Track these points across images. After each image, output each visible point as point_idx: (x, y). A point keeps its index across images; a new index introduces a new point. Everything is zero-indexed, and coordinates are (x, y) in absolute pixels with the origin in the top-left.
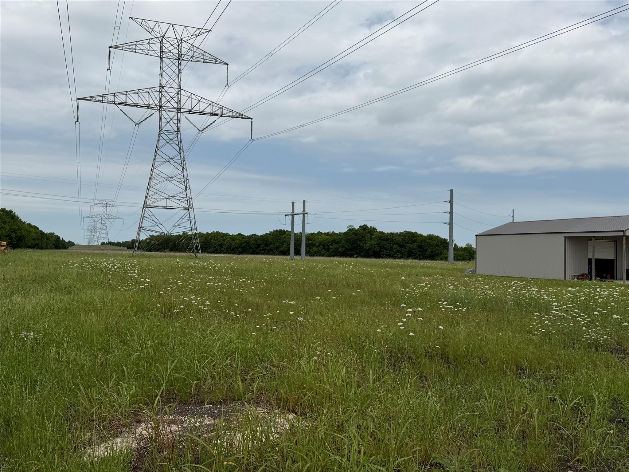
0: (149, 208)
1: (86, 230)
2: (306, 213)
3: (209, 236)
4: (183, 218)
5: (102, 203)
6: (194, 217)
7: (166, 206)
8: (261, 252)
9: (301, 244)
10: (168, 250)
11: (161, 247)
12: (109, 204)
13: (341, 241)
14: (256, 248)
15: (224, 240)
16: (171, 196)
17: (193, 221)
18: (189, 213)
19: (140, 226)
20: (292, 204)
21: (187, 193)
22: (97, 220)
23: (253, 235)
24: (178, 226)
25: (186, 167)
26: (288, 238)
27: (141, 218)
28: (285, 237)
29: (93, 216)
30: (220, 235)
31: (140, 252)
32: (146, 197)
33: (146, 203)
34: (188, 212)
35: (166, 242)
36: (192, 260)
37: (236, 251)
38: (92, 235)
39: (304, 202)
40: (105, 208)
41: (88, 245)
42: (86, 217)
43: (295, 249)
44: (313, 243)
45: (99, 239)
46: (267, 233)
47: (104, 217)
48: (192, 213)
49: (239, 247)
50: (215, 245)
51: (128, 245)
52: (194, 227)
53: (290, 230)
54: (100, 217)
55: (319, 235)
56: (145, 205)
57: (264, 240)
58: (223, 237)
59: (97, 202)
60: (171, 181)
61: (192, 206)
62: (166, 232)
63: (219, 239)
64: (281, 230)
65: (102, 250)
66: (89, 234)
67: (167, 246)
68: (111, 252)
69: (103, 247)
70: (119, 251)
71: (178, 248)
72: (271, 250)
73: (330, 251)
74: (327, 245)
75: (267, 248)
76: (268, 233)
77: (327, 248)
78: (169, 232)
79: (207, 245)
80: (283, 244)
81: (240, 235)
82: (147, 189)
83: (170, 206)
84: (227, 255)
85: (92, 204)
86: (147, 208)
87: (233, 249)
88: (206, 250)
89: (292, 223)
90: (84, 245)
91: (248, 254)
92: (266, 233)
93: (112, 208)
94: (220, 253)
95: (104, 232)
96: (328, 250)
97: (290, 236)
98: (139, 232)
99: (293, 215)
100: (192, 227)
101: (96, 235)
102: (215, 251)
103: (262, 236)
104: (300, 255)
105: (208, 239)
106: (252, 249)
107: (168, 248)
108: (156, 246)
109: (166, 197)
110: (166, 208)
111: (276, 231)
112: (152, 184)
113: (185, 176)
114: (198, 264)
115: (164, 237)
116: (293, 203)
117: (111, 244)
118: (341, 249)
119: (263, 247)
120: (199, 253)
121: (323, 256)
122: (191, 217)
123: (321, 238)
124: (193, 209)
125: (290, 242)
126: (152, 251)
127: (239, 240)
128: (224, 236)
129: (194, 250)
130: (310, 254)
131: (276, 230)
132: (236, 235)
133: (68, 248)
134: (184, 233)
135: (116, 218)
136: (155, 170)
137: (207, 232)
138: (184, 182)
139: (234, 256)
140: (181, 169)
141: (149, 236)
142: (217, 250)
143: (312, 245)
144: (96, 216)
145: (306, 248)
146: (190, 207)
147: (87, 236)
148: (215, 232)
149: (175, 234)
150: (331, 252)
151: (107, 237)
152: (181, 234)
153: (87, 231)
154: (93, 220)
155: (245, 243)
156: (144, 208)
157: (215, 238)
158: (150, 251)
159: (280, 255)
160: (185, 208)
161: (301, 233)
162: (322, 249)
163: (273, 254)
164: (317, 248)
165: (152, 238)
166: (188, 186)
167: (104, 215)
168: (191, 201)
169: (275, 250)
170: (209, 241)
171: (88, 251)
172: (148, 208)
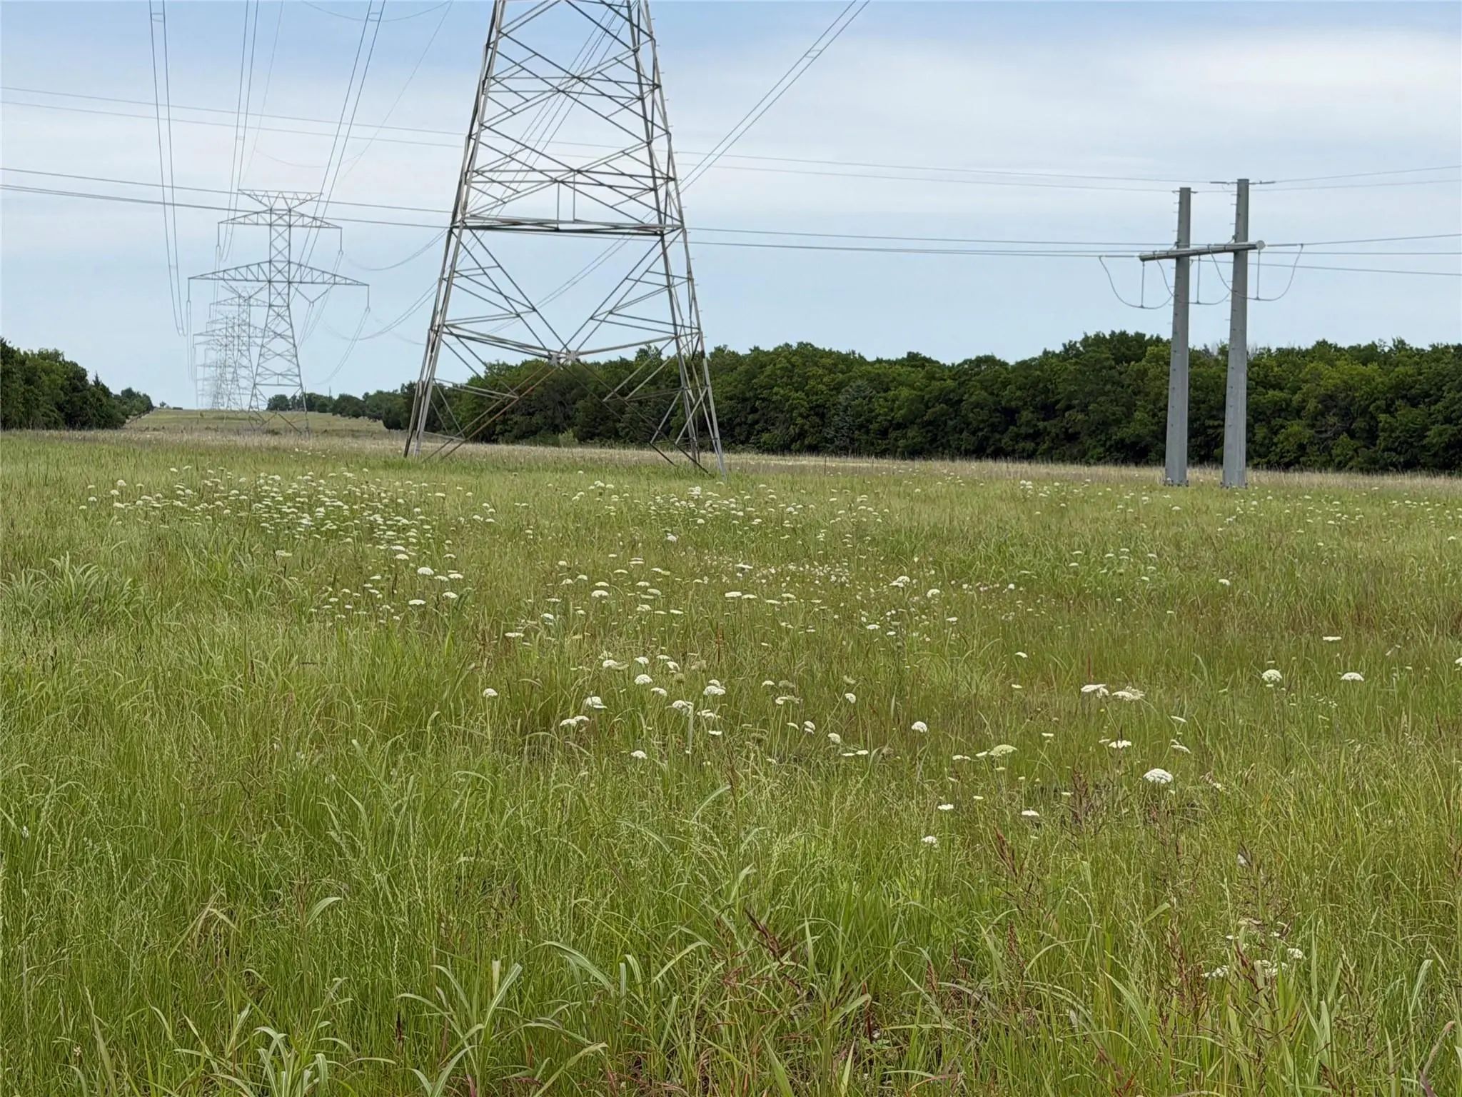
0: (479, 233)
1: (201, 339)
2: (1253, 247)
3: (763, 366)
4: (635, 276)
5: (271, 211)
6: (689, 272)
7: (558, 222)
8: (1021, 445)
9: (1222, 407)
10: (570, 434)
11: (538, 419)
12: (303, 215)
13: (1439, 389)
14: (994, 428)
15: (838, 388)
16: (579, 172)
17: (682, 292)
18: (664, 253)
19: (438, 320)
20: (1177, 198)
21: (656, 153)
22: (250, 288)
23: (980, 361)
24: (611, 318)
25: (649, 26)
26: (1156, 378)
27: (441, 279)
28: (1143, 373)
29: (232, 273)
30: (816, 364)
31: (440, 445)
32: (464, 180)
33: (465, 208)
34: (659, 248)
35: (563, 394)
36: (676, 484)
37: (896, 440)
38: (230, 362)
39: (1243, 186)
40: (286, 235)
41: (212, 411)
42: (202, 277)
43: (1193, 434)
44: (1288, 403)
45: (258, 379)
46: (1050, 349)
47: (279, 277)
48: (675, 252)
49: (913, 423)
50: (791, 411)
51: (389, 411)
52: (687, 323)
53: (1167, 335)
54: (262, 277)
55: (1321, 358)
56: (459, 217)
57: (1035, 384)
58: (831, 372)
59: (246, 203)
60: (581, 98)
61: (676, 215)
62: (555, 346)
63: (812, 382)
64: (1123, 334)
65: (274, 433)
66: (213, 356)
67: (567, 417)
68: (310, 443)
69: (278, 420)
70: (349, 440)
71: (618, 425)
72: (1072, 437)
73: (1381, 443)
74: (1364, 411)
75: (1052, 426)
76: (1058, 349)
77: (1363, 425)
78: (572, 347)
79: (754, 410)
80: (1130, 408)
81: (914, 360)
82: (470, 137)
83: (576, 221)
84: (851, 463)
85: (224, 216)
86: (466, 232)
87: (884, 433)
88: (748, 438)
89: (1176, 296)
90: (196, 408)
91: (953, 459)
92: (1046, 353)
93: (315, 230)
94: (814, 449)
95: (280, 345)
96: (1371, 435)
97: (1168, 364)
98: (433, 346)
99: (1182, 260)
100: (679, 322)
101: (245, 362)
102: (793, 440)
103: (1023, 365)
104: (1218, 461)
105: (761, 379)
106: (974, 433)
107: (571, 425)
108: (517, 418)
109: (554, 175)
110: (557, 230)
111: (1099, 340)
112: (491, 110)
113: (647, 70)
114: (700, 503)
115: (547, 368)
116: (1185, 195)
117: (313, 403)
118: (1436, 436)
119: (1028, 423)
120: (712, 450)
121: (1340, 467)
122: (673, 272)
123: (1332, 377)
124: (684, 231)
125: (1167, 397)
126: (495, 441)
127: (912, 386)
128: (835, 365)
129: (686, 434)
130: (1273, 458)
131: (1097, 336)
132: (897, 362)
133: (124, 422)
134: (643, 354)
135: (335, 280)
136: (503, 45)
137: (756, 349)
138: (641, 99)
139: (885, 464)
140: (626, 36)
141: (482, 371)
142: (802, 435)
143: (1281, 410)
144: (243, 270)
145: (1250, 428)
146: (669, 221)
147: (204, 366)
148: (795, 345)
149: (603, 358)
150: (1387, 449)
151: (296, 371)
152: (631, 355)
153: (207, 343)
154: (234, 291)
155: (937, 399)
156: (456, 231)
157: (791, 377)
158: (488, 437)
159: (1116, 462)
160: (644, 230)
161: (1223, 351)
162: (1337, 435)
163: (1081, 457)
164: (1312, 426)
165: (499, 375)
166: (658, 120)
167: (280, 266)
168: (674, 194)
169: (1091, 434)
170: (765, 393)
171: (210, 439)
172: (471, 228)
